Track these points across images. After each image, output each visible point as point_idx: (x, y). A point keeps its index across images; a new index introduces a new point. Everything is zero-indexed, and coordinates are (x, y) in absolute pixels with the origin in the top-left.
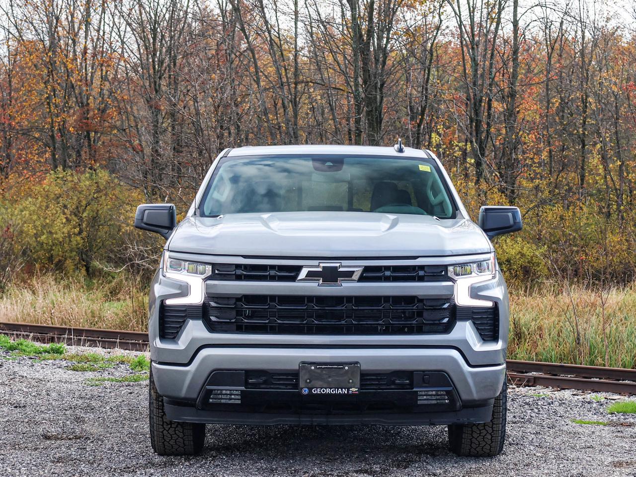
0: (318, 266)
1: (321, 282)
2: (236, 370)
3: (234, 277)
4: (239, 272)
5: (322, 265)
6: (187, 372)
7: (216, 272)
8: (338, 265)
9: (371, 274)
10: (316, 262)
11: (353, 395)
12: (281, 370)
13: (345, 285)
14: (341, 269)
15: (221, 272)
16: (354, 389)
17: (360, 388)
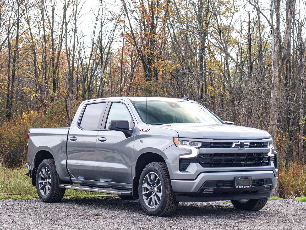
0: (238, 142)
1: (239, 148)
2: (214, 181)
3: (210, 147)
4: (212, 145)
5: (239, 142)
6: (195, 182)
7: (204, 145)
8: (244, 142)
9: (252, 145)
10: (237, 141)
11: (250, 188)
12: (227, 180)
13: (246, 149)
14: (245, 143)
15: (205, 145)
16: (251, 186)
17: (252, 186)
